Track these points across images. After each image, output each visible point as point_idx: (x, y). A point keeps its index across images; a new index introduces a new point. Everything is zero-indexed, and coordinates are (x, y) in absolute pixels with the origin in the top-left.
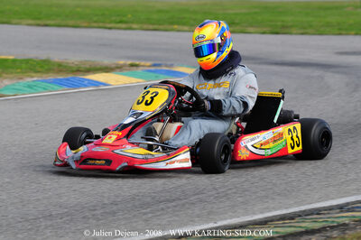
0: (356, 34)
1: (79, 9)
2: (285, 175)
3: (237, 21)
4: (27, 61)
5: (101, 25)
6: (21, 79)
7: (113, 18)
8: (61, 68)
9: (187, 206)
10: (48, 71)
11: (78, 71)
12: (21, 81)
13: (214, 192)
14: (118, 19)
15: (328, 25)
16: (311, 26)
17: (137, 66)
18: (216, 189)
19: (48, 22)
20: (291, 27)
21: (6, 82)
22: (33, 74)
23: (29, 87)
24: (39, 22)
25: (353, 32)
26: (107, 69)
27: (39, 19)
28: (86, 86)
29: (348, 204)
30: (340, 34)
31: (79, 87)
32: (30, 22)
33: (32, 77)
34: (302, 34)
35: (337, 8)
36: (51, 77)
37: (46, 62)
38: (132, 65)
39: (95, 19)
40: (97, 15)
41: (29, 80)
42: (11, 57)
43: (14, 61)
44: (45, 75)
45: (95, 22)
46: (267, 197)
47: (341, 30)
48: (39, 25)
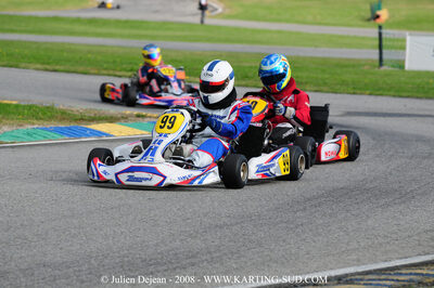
0: (370, 94)
1: (89, 56)
2: (284, 241)
3: (250, 75)
4: (30, 107)
5: (111, 72)
6: (21, 125)
7: (124, 66)
8: (64, 116)
9: (178, 270)
10: (50, 118)
11: (82, 119)
12: (21, 128)
13: (208, 257)
14: (129, 67)
15: (344, 83)
16: (325, 84)
17: (143, 116)
18: (210, 253)
19: (57, 67)
20: (306, 83)
21: (5, 128)
22: (35, 121)
23: (28, 134)
24: (48, 67)
25: (368, 92)
26: (112, 119)
27: (48, 64)
28: (88, 136)
29: (347, 275)
30: (354, 93)
31: (80, 137)
32: (39, 66)
33: (33, 124)
34: (316, 91)
35: (354, 66)
36: (53, 124)
37: (50, 109)
38: (138, 116)
39: (105, 66)
40: (107, 62)
41: (30, 127)
42: (14, 102)
43: (17, 106)
44: (46, 123)
45: (106, 69)
46: (263, 264)
47: (356, 89)
48: (47, 70)
